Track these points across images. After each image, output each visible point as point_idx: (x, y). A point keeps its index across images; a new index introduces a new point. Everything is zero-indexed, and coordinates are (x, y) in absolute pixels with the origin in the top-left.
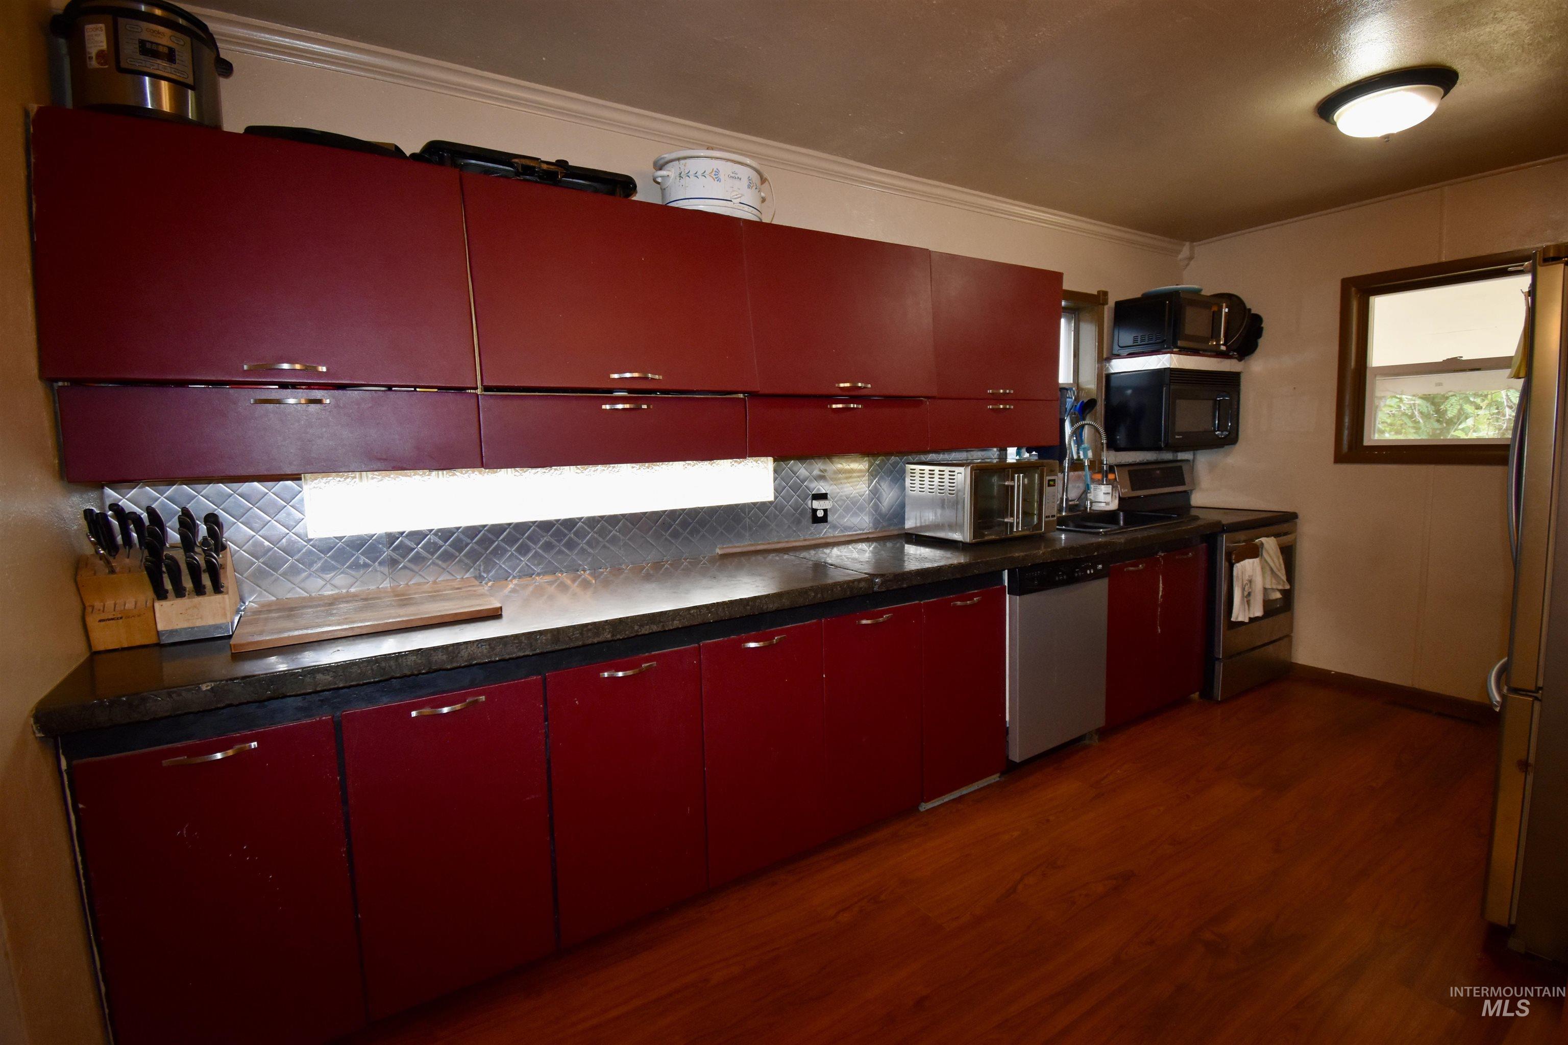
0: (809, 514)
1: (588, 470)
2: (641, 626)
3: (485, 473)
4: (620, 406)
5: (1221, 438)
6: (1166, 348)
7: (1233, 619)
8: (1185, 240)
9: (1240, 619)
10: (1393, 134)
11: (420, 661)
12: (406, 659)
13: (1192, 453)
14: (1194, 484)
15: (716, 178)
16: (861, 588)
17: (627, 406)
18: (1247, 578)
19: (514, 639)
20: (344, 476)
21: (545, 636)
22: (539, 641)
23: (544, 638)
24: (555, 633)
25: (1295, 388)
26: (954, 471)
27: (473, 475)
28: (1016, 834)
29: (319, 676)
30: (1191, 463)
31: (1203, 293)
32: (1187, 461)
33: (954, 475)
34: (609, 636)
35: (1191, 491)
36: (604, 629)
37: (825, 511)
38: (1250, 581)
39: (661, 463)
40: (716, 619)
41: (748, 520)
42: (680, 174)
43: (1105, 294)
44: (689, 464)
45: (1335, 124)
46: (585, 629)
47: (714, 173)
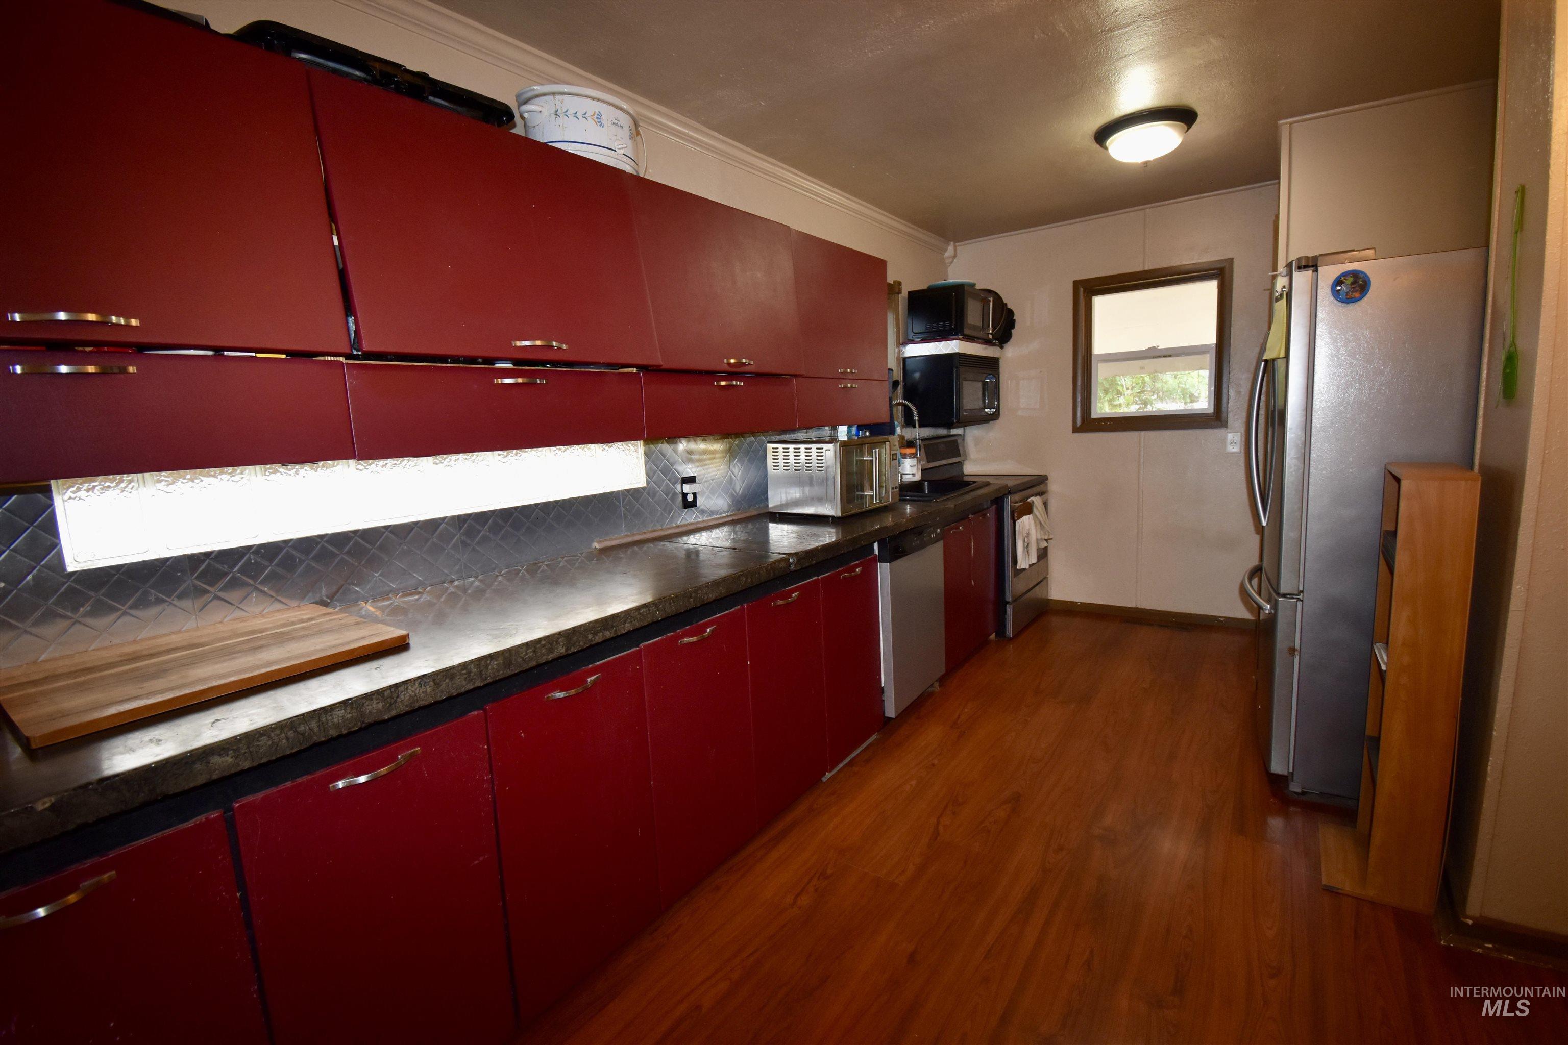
0: (680, 498)
1: (448, 460)
2: (595, 634)
3: (317, 468)
4: (508, 381)
5: (990, 414)
6: (954, 335)
7: (1018, 568)
8: (951, 241)
9: (1023, 567)
10: (1149, 161)
11: (349, 716)
12: (331, 715)
13: (962, 429)
14: (966, 456)
15: (598, 122)
16: (781, 569)
17: (520, 380)
18: (1026, 532)
19: (462, 670)
20: (116, 480)
21: (496, 660)
22: (490, 667)
23: (495, 663)
24: (507, 655)
25: (1041, 372)
26: (822, 449)
27: (302, 472)
28: (914, 783)
29: (216, 760)
30: (962, 436)
31: (978, 287)
32: (960, 435)
33: (822, 452)
34: (563, 650)
35: (963, 461)
36: (557, 642)
37: (695, 495)
38: (1028, 534)
39: (530, 449)
40: (664, 616)
41: (622, 509)
42: (557, 111)
43: (900, 283)
44: (559, 449)
45: (1106, 149)
46: (538, 646)
47: (596, 116)
